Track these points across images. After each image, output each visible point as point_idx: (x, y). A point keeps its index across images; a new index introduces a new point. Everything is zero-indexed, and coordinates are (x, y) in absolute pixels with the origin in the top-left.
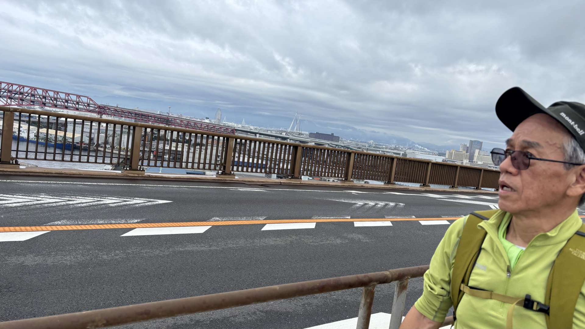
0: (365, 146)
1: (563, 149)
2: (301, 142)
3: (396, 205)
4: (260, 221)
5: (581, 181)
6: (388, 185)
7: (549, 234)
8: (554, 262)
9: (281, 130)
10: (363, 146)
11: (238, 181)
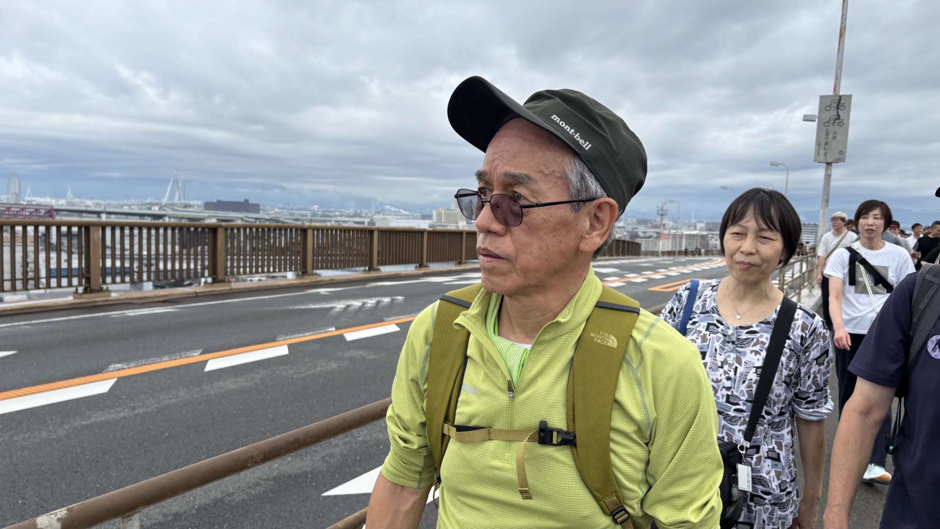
0: (306, 216)
1: (564, 178)
2: (190, 219)
3: (393, 300)
4: (195, 357)
5: (597, 225)
6: (370, 274)
7: (560, 319)
8: (572, 359)
9: (148, 201)
10: (303, 216)
11: (119, 300)
